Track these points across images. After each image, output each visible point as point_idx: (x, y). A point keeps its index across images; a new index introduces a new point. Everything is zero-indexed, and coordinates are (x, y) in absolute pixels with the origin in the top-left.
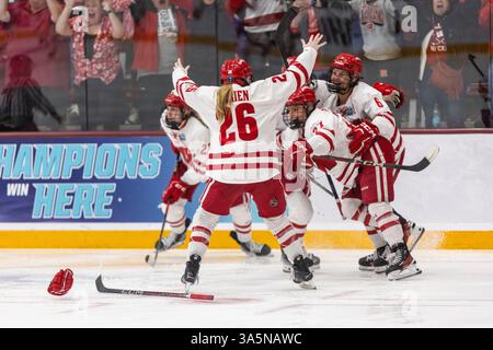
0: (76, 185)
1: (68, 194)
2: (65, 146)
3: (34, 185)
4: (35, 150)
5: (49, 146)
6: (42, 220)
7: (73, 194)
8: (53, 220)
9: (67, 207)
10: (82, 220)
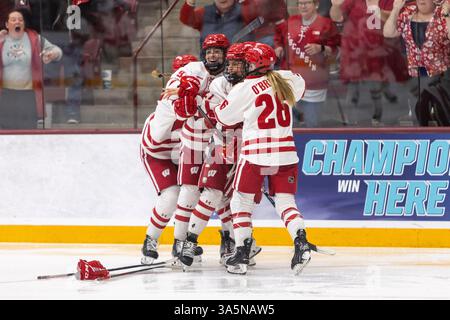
0: (408, 182)
1: (400, 191)
2: (397, 142)
3: (366, 181)
4: (366, 146)
5: (381, 141)
6: (373, 218)
7: (405, 191)
8: (384, 218)
9: (398, 205)
10: (414, 218)
